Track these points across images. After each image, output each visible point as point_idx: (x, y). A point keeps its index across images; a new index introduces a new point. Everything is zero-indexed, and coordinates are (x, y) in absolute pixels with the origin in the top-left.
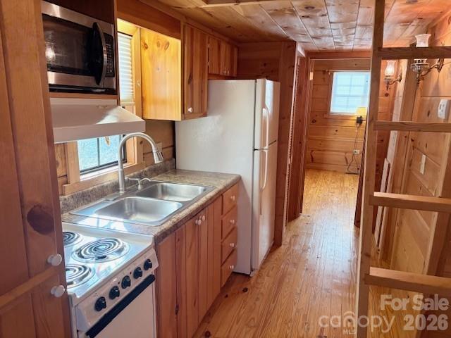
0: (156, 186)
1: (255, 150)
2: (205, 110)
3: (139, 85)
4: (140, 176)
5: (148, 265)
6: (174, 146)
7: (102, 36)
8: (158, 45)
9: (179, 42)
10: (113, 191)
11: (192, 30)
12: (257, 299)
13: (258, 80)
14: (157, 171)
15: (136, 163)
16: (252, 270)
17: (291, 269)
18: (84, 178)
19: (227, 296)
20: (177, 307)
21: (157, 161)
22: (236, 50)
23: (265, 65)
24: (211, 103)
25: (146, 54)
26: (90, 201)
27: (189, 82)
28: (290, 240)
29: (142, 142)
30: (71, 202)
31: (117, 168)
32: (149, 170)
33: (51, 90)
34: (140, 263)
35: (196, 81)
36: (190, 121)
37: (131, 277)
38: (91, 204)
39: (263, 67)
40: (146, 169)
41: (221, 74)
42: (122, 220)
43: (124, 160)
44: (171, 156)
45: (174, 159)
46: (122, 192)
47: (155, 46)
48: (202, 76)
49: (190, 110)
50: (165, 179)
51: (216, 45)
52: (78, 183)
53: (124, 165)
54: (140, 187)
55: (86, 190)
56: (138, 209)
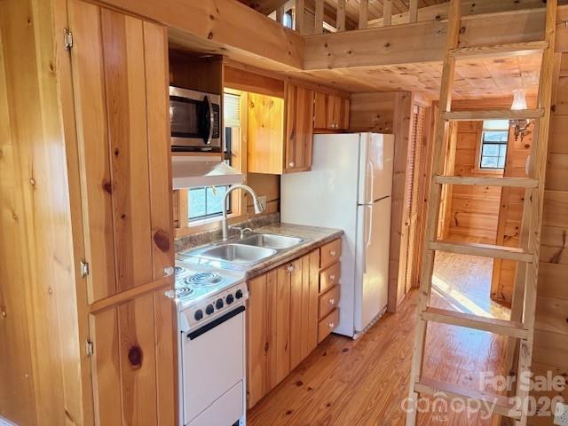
0: (257, 237)
1: (358, 205)
2: (309, 164)
3: (245, 141)
4: (243, 227)
5: (239, 295)
6: (278, 200)
7: (210, 105)
8: (264, 104)
9: (283, 101)
10: (218, 238)
11: (296, 88)
12: (357, 360)
13: (362, 134)
14: (260, 223)
15: (240, 214)
16: (355, 332)
17: (400, 335)
18: (191, 224)
19: (325, 354)
20: (267, 344)
21: (257, 212)
22: (347, 102)
23: (378, 117)
24: (315, 157)
25: (252, 112)
26: (196, 245)
27: (292, 137)
28: (407, 309)
29: (246, 194)
30: (181, 243)
31: (222, 218)
32: (252, 222)
33: (173, 151)
34: (233, 292)
35: (299, 136)
36: (291, 174)
37: (224, 301)
38: (197, 247)
39: (377, 119)
40: (249, 220)
41: (329, 127)
42: (220, 259)
43: (229, 212)
44: (275, 210)
45: (278, 213)
46: (224, 239)
47: (261, 106)
48: (306, 131)
49: (291, 164)
50: (267, 231)
51: (322, 98)
52: (187, 228)
53: (228, 216)
54: (242, 236)
55: (193, 235)
56: (238, 256)
